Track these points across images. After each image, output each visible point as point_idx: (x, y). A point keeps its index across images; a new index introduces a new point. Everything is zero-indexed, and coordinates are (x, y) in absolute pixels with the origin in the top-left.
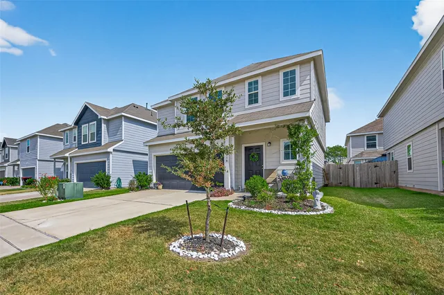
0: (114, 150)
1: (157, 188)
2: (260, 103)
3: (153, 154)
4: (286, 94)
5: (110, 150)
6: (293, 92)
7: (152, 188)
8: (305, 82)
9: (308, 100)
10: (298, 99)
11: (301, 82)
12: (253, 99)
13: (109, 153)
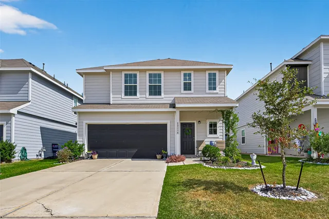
0: (19, 112)
1: (92, 158)
2: (192, 91)
3: (85, 122)
4: (210, 89)
5: (14, 111)
6: (215, 89)
7: (83, 158)
8: (222, 84)
9: (223, 96)
10: (217, 93)
11: (220, 82)
12: (187, 87)
13: (11, 115)
